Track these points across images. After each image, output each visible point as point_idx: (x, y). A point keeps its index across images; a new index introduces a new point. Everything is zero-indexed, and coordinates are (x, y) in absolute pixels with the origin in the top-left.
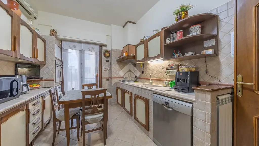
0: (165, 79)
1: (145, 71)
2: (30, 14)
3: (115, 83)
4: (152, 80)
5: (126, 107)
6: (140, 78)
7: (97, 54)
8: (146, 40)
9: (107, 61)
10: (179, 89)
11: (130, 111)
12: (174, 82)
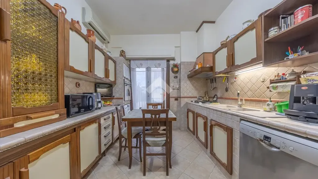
0: (269, 99)
1: (230, 88)
2: (104, 40)
3: (185, 104)
4: (241, 100)
5: (199, 135)
6: (221, 98)
7: (164, 71)
8: (231, 40)
9: (176, 77)
10: (298, 116)
11: (204, 142)
12: (286, 103)
